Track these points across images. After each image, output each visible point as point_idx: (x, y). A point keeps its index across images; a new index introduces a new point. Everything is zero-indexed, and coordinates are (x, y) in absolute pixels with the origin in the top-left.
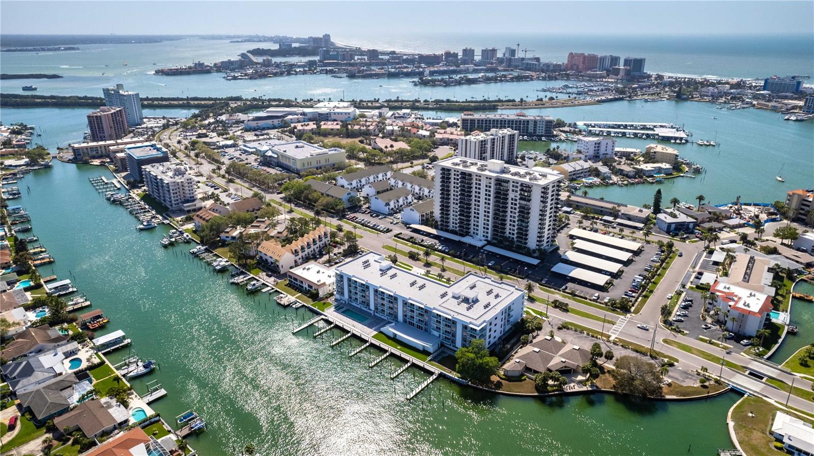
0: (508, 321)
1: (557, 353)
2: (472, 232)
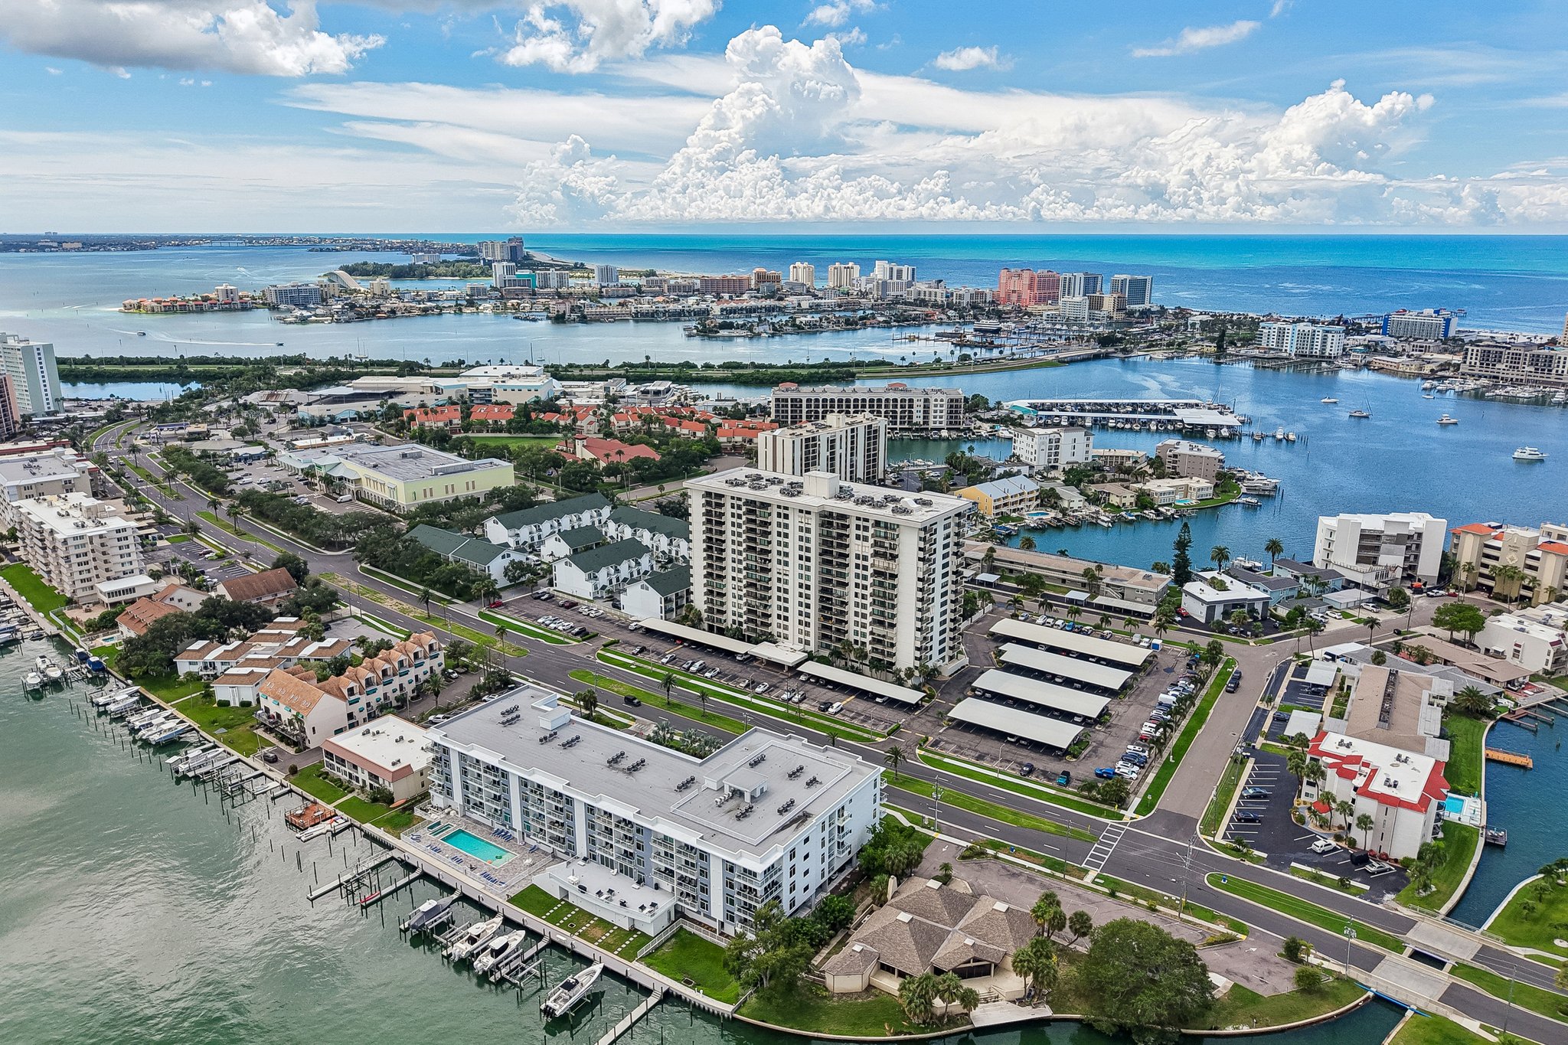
0: (840, 845)
1: (956, 924)
2: (775, 633)
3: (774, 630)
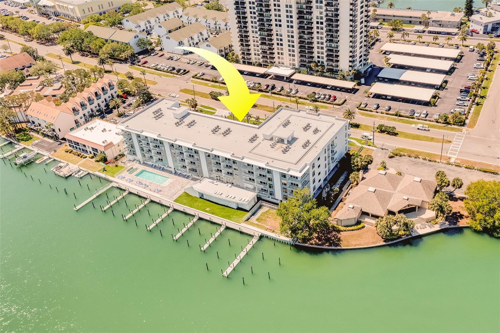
0: (332, 159)
1: (395, 189)
2: (277, 62)
3: (276, 60)
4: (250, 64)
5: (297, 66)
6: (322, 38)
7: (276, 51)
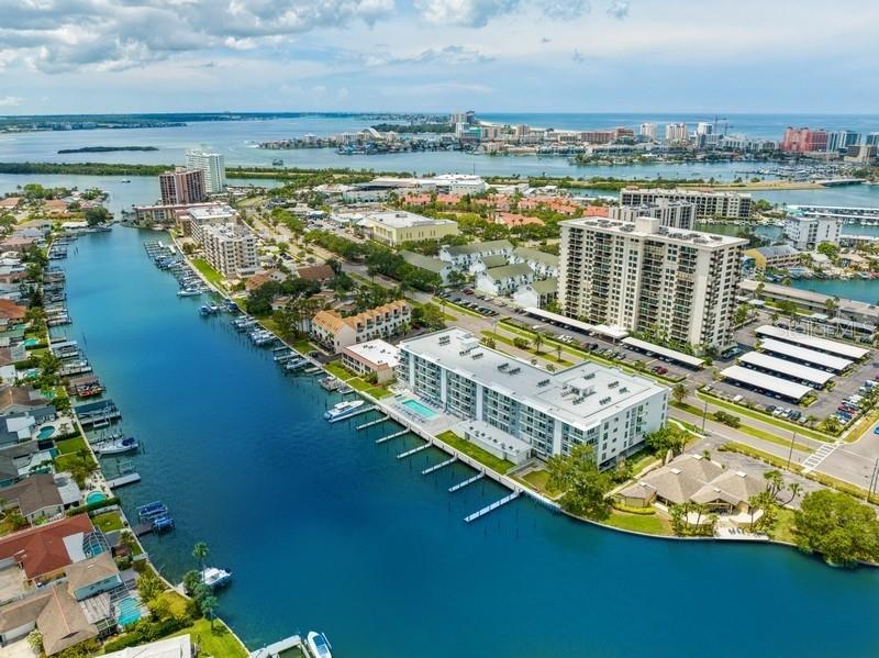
0: (638, 429)
1: (710, 481)
2: (608, 320)
3: (608, 317)
4: (575, 317)
5: (632, 329)
6: (669, 297)
7: (609, 305)
